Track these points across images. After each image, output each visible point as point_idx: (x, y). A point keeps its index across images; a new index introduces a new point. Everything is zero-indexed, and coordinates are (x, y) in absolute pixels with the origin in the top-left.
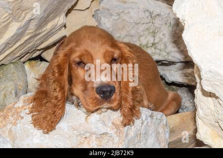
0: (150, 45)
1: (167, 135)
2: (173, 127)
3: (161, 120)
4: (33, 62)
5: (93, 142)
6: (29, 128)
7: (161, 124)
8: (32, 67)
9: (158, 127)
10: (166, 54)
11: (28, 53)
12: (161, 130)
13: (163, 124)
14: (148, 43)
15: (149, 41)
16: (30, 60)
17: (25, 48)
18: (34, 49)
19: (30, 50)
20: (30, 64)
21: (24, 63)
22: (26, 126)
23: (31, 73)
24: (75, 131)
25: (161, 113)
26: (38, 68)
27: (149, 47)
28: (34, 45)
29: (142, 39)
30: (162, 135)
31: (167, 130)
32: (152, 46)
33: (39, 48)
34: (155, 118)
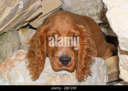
0: (95, 14)
1: (105, 71)
2: (110, 65)
3: (101, 62)
4: (24, 29)
5: (58, 79)
6: (19, 72)
7: (101, 65)
8: (23, 32)
9: (99, 67)
10: (105, 20)
11: (20, 24)
12: (101, 69)
13: (102, 65)
14: (93, 13)
15: (94, 12)
16: (22, 28)
17: (17, 22)
18: (23, 21)
19: (20, 22)
20: (22, 30)
21: (18, 30)
22: (17, 71)
23: (23, 36)
24: (47, 74)
25: (101, 58)
26: (27, 33)
27: (94, 15)
28: (23, 19)
29: (90, 11)
30: (102, 72)
31: (105, 68)
32: (96, 15)
33: (26, 21)
34: (97, 61)
